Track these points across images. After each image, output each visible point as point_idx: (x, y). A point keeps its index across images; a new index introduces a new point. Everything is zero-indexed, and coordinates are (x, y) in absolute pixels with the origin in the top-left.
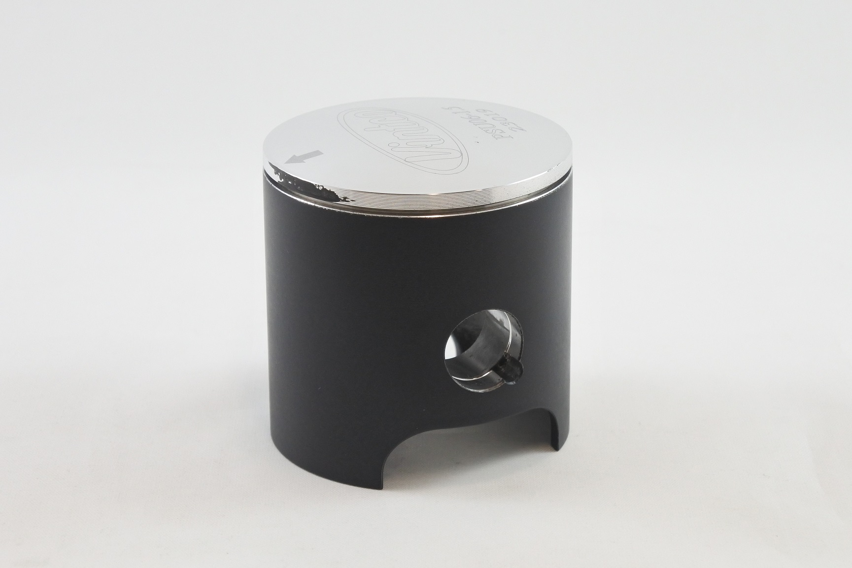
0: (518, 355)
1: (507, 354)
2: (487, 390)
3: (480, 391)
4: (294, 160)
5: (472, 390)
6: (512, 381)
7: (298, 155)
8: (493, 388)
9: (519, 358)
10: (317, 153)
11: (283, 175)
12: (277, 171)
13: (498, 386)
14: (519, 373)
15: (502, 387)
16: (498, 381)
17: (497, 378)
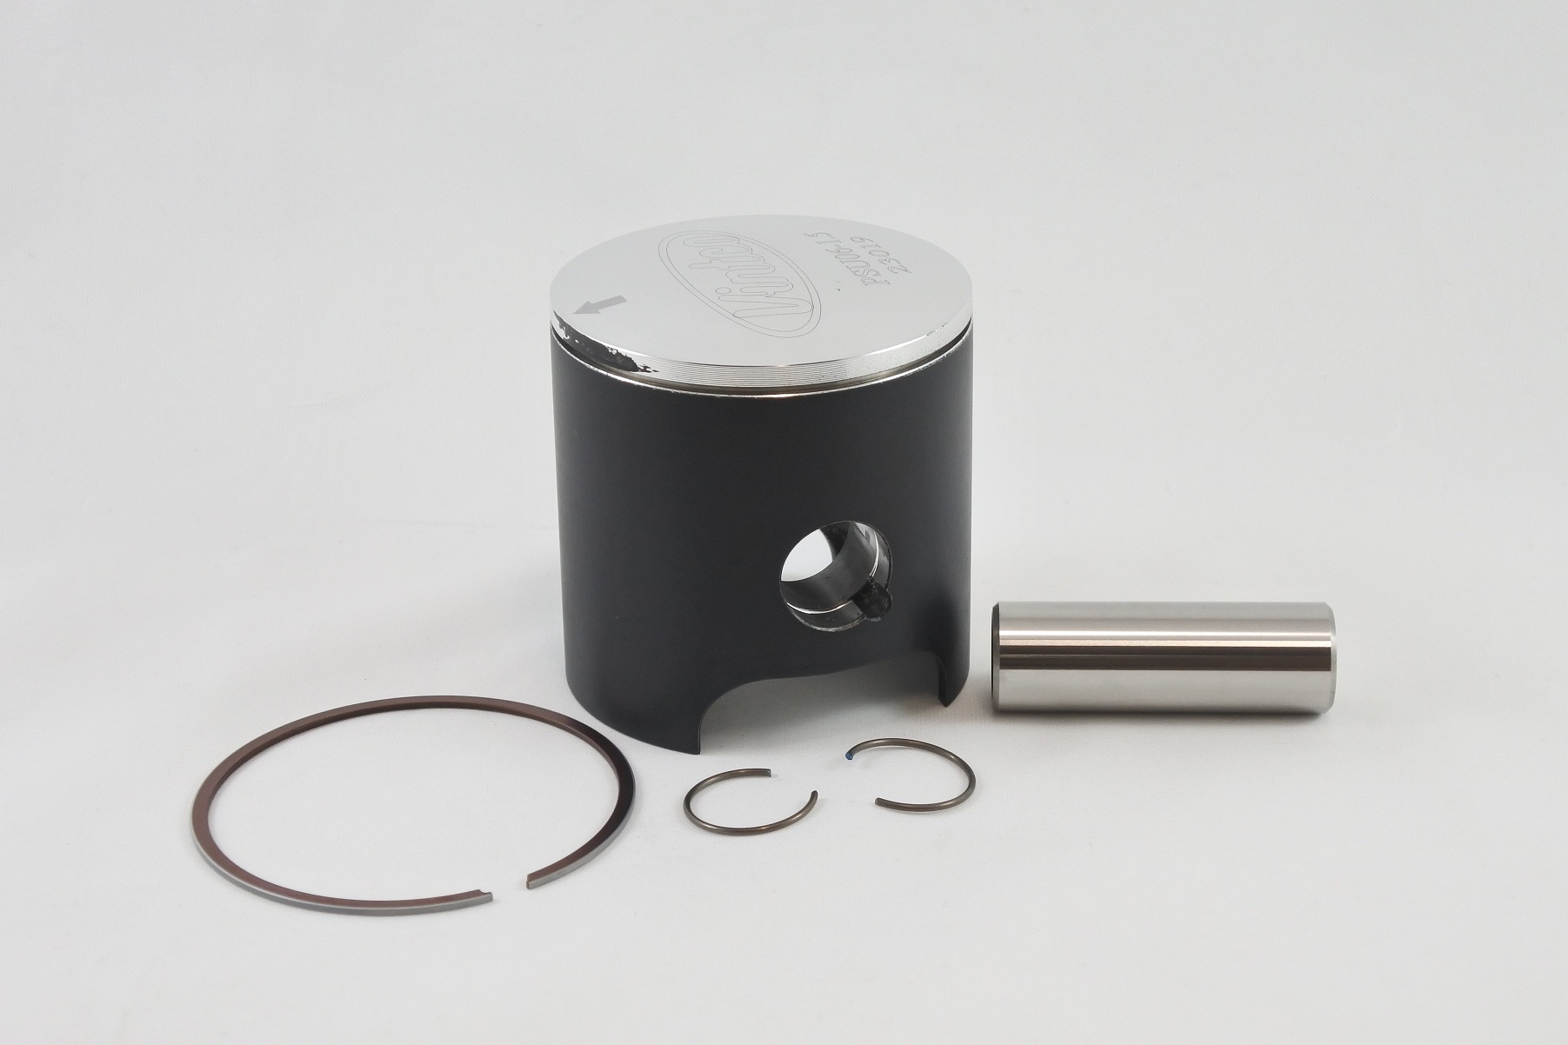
0: (886, 582)
1: (872, 579)
2: (840, 628)
3: (831, 630)
4: (588, 308)
5: (819, 628)
6: (876, 616)
7: (593, 301)
8: (850, 626)
9: (887, 586)
10: (619, 300)
11: (570, 330)
12: (563, 324)
13: (856, 623)
14: (886, 605)
15: (861, 624)
16: (856, 616)
17: (856, 612)
